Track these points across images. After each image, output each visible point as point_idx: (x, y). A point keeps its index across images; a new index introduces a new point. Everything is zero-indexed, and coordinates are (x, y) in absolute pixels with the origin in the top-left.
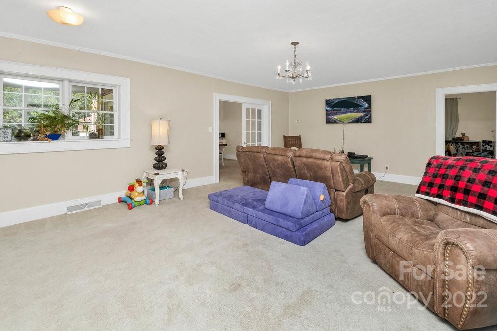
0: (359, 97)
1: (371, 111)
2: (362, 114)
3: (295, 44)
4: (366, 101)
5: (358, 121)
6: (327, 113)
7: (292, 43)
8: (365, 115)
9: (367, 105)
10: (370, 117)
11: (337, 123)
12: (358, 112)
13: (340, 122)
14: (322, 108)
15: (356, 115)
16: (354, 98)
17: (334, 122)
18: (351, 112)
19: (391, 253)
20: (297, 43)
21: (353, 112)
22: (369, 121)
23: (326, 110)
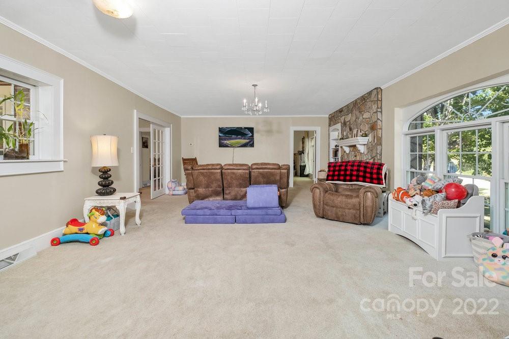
0: (245, 128)
1: (253, 139)
2: (248, 141)
3: (255, 86)
4: (250, 131)
5: (244, 145)
6: (220, 139)
7: (253, 85)
8: (250, 142)
9: (251, 134)
10: (253, 143)
11: (229, 147)
12: (244, 139)
13: (231, 146)
14: (216, 134)
15: (244, 141)
16: (241, 128)
17: (226, 146)
18: (239, 139)
19: (335, 209)
20: (257, 85)
21: (241, 139)
22: (252, 145)
23: (219, 136)
